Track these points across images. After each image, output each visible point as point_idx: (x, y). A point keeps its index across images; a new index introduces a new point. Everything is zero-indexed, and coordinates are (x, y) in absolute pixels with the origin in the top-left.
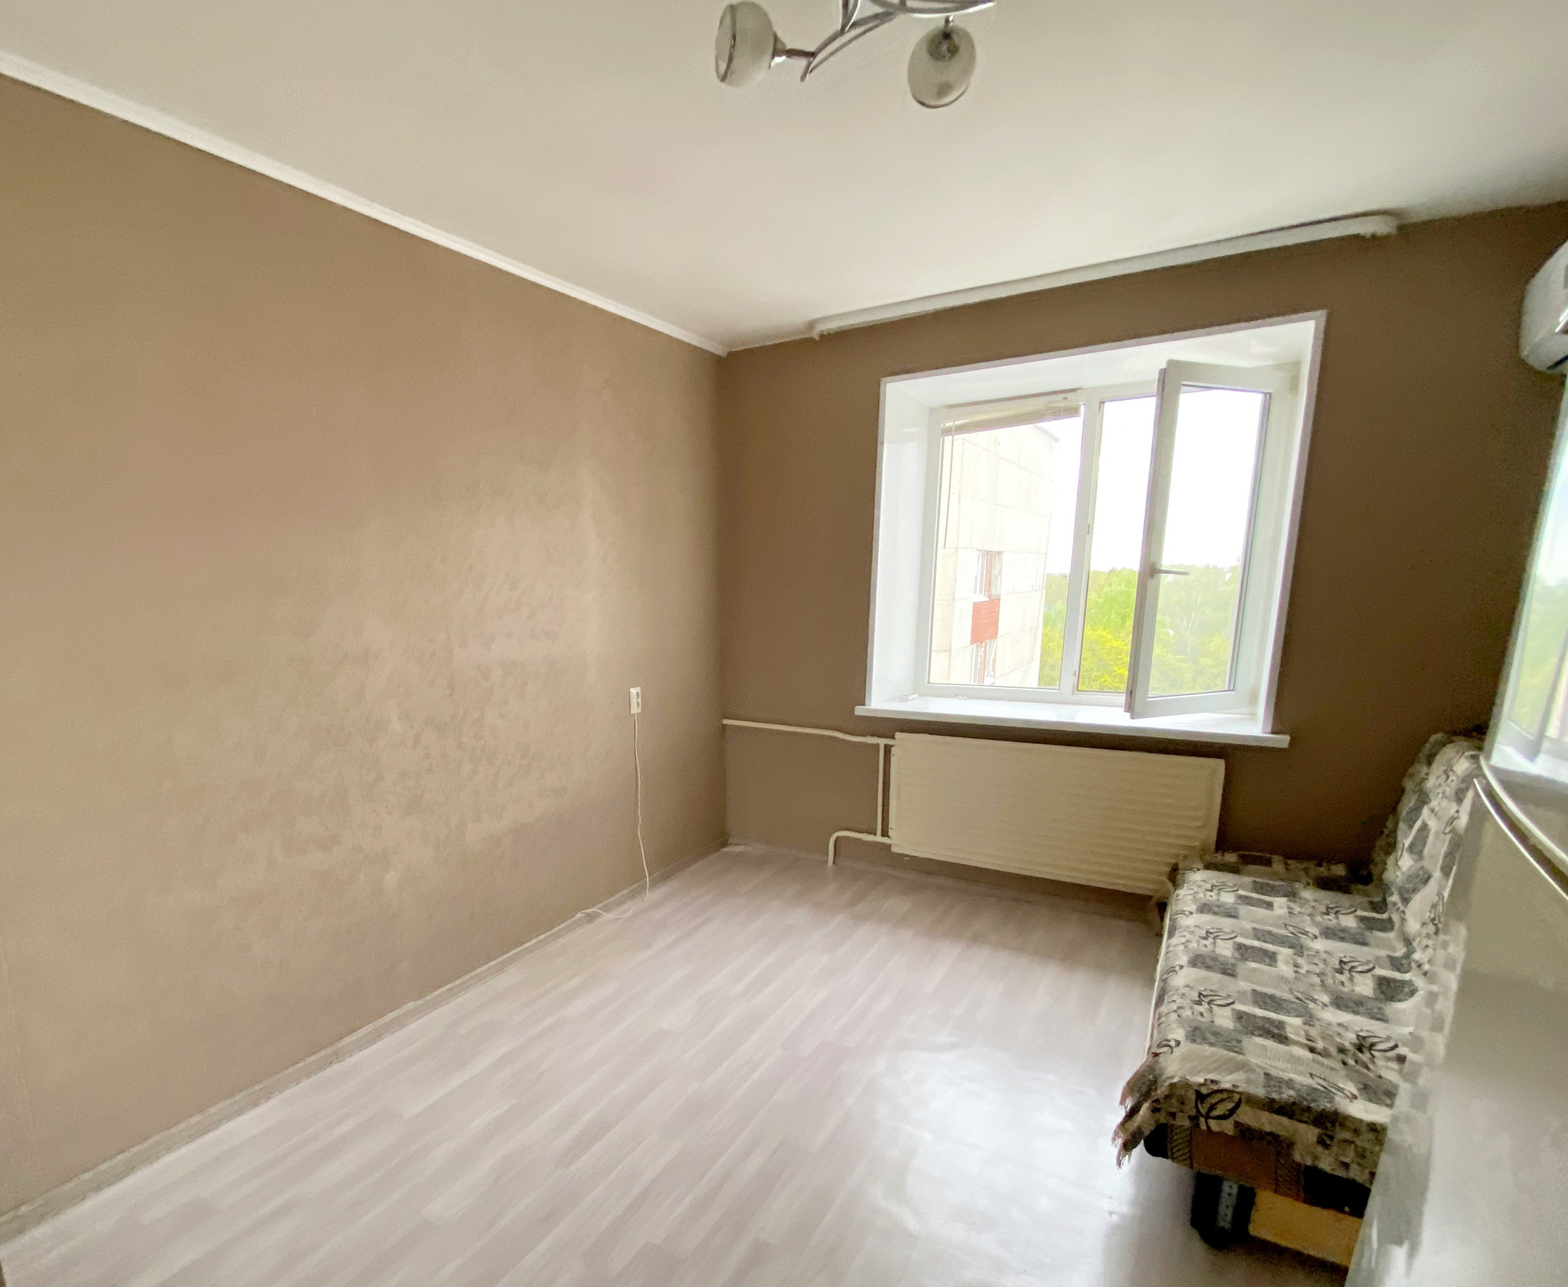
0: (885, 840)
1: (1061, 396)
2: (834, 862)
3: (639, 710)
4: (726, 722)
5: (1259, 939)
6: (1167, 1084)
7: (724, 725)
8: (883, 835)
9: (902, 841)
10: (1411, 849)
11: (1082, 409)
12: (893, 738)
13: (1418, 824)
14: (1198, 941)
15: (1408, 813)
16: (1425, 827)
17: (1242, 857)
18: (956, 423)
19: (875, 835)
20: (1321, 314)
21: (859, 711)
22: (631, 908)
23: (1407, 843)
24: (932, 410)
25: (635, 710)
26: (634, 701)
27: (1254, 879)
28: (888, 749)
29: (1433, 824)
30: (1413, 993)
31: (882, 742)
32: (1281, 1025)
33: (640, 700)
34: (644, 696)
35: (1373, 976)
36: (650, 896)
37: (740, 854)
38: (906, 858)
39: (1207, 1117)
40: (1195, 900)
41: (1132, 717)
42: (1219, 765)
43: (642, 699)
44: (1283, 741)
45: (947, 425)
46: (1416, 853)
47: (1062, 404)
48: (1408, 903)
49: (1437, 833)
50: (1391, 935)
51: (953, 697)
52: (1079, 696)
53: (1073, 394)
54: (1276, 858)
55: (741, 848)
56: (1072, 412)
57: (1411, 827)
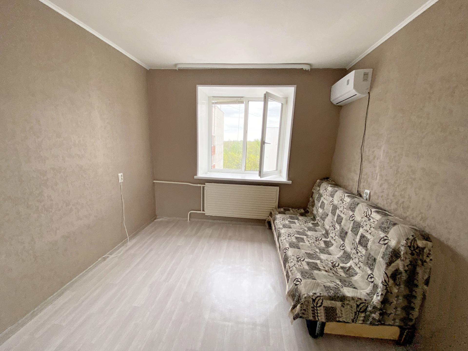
0: (203, 212)
1: (240, 98)
2: (189, 220)
3: (123, 181)
4: (155, 181)
5: (299, 234)
6: (304, 297)
7: (154, 183)
8: (203, 211)
9: (208, 212)
10: (320, 207)
11: (244, 102)
12: (205, 184)
13: (321, 201)
14: (288, 238)
15: (317, 198)
16: (323, 202)
17: (284, 209)
18: (215, 101)
19: (201, 211)
20: (296, 86)
21: (195, 177)
22: (123, 249)
23: (319, 205)
24: (209, 97)
25: (121, 181)
26: (120, 178)
27: (290, 215)
28: (203, 187)
29: (325, 201)
30: (333, 245)
31: (202, 186)
32: (316, 264)
33: (122, 177)
34: (124, 176)
35: (323, 241)
36: (130, 244)
37: (161, 221)
38: (209, 216)
39: (317, 307)
40: (281, 224)
41: (261, 178)
42: (278, 188)
43: (123, 177)
44: (290, 182)
45: (213, 102)
46: (322, 208)
47: (240, 100)
48: (324, 221)
49: (327, 204)
50: (319, 227)
51: (218, 172)
52: (246, 172)
53: (242, 98)
54: (290, 209)
55: (161, 219)
56: (242, 102)
57: (319, 202)
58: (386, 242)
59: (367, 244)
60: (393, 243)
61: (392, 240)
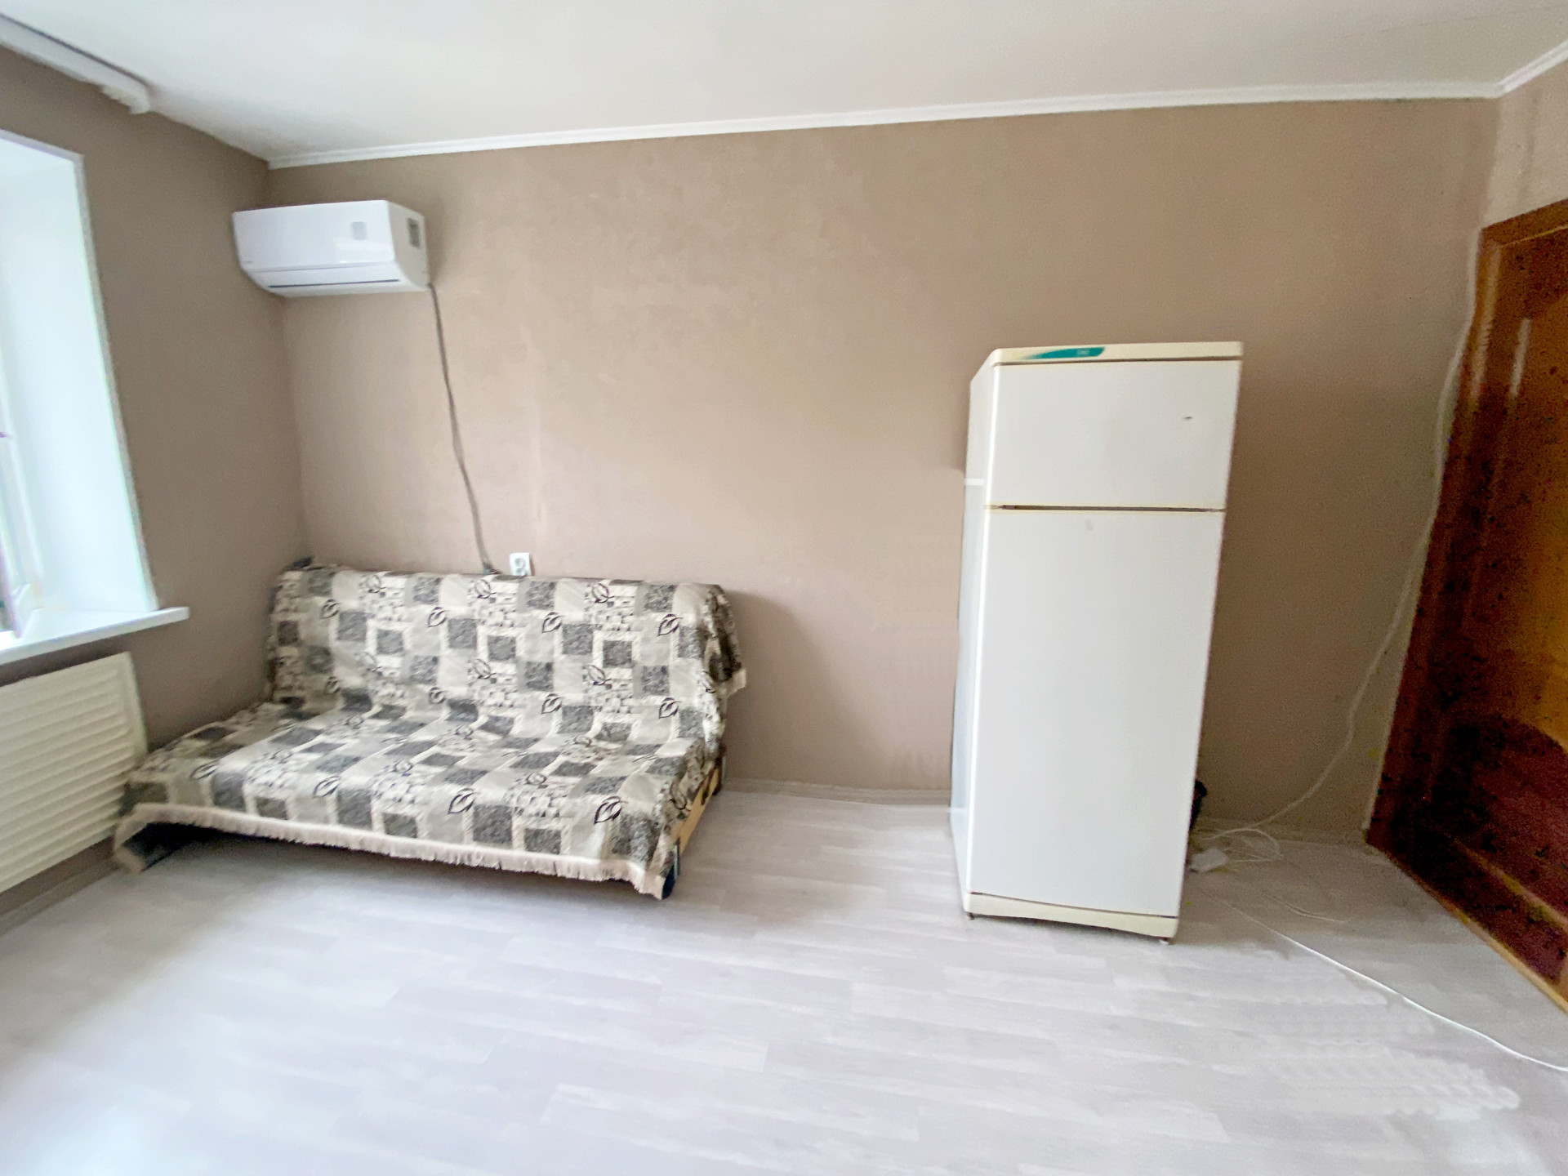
20: (79, 157)
42: (124, 659)
44: (178, 613)
58: (674, 624)
59: (629, 654)
60: (689, 619)
61: (684, 616)
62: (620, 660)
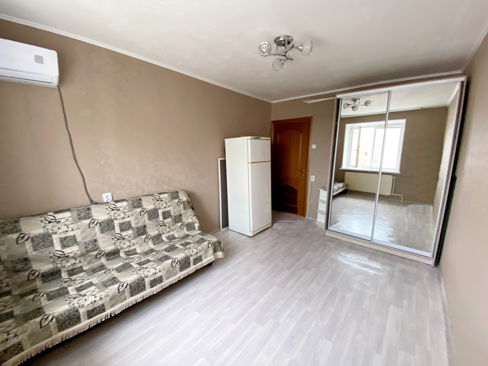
58: (181, 201)
59: (170, 214)
61: (184, 198)
62: (167, 216)
